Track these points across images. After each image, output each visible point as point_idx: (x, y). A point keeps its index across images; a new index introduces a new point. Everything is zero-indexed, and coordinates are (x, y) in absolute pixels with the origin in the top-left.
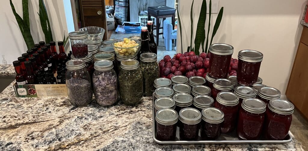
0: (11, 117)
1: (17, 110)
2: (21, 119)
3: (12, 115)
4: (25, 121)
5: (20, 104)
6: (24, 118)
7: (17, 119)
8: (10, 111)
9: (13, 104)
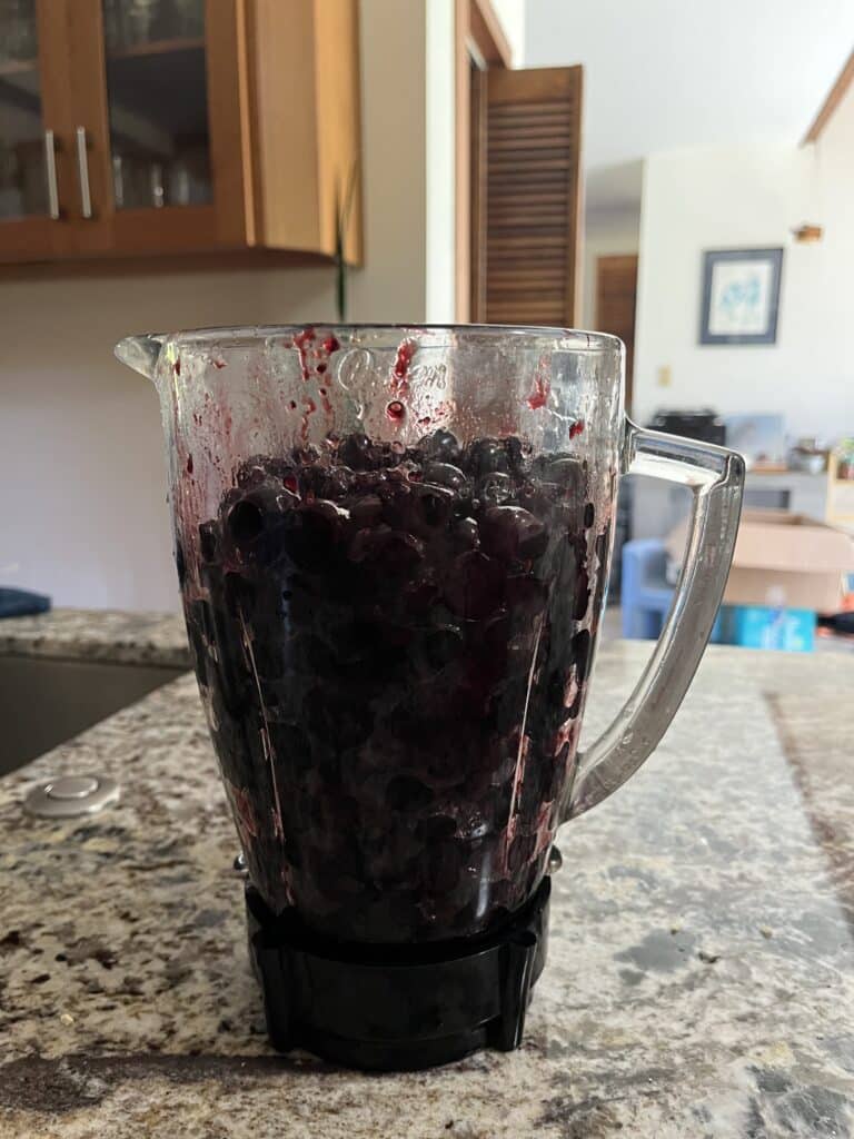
0: (71, 954)
1: (134, 885)
2: (148, 987)
3: (85, 926)
4: (179, 1017)
5: (174, 836)
6: (175, 977)
7: (112, 979)
8: (81, 888)
9: (121, 831)
